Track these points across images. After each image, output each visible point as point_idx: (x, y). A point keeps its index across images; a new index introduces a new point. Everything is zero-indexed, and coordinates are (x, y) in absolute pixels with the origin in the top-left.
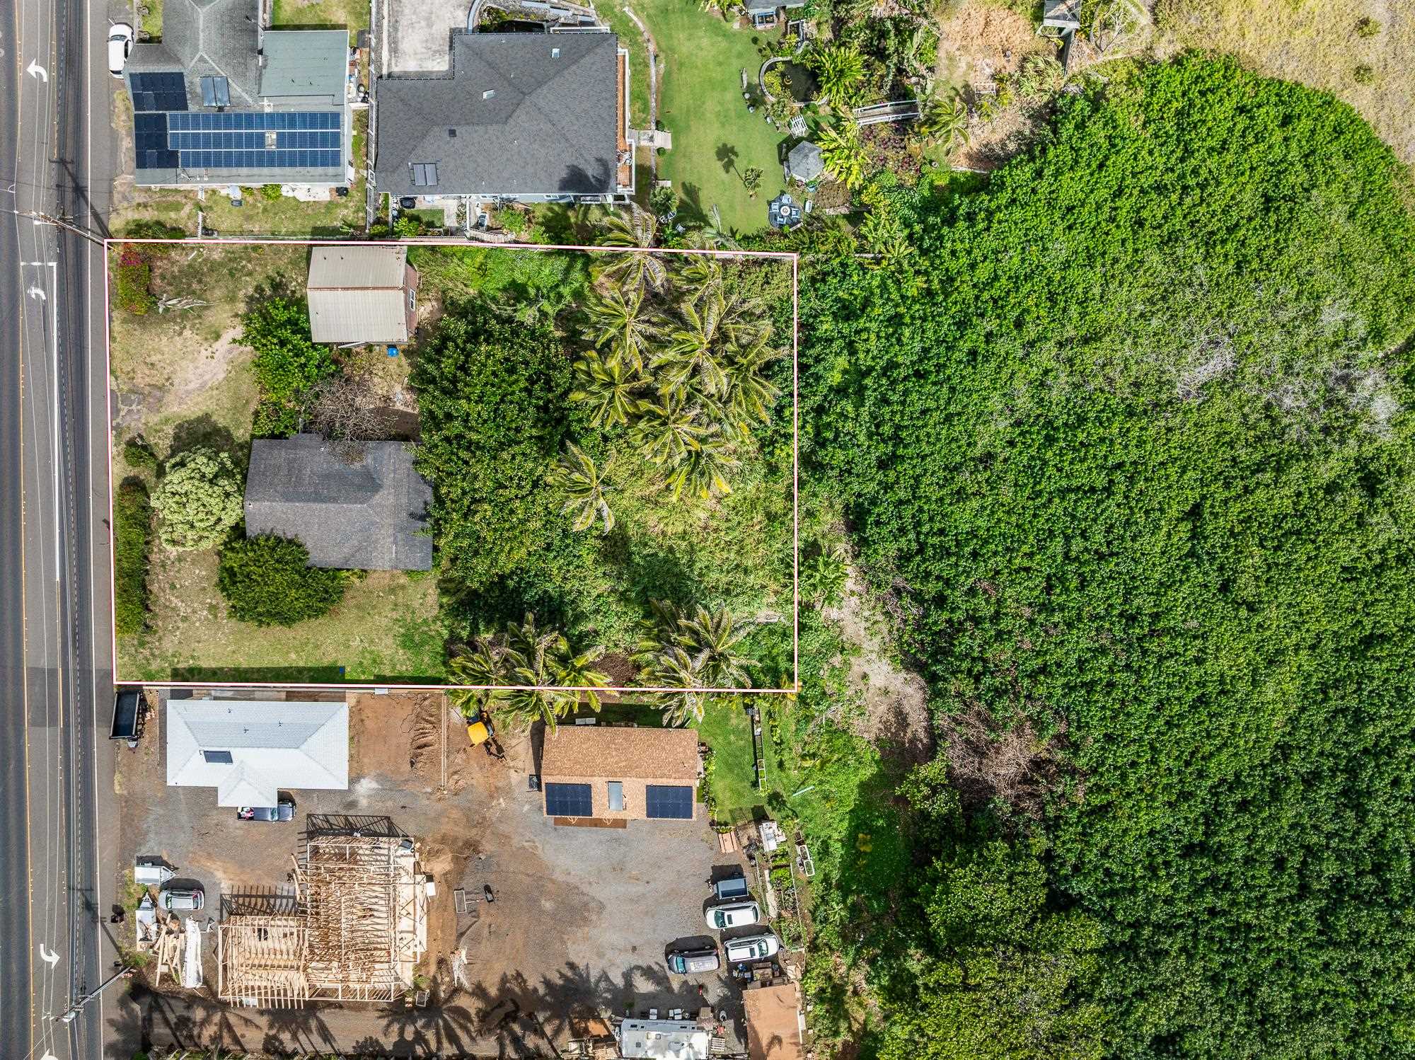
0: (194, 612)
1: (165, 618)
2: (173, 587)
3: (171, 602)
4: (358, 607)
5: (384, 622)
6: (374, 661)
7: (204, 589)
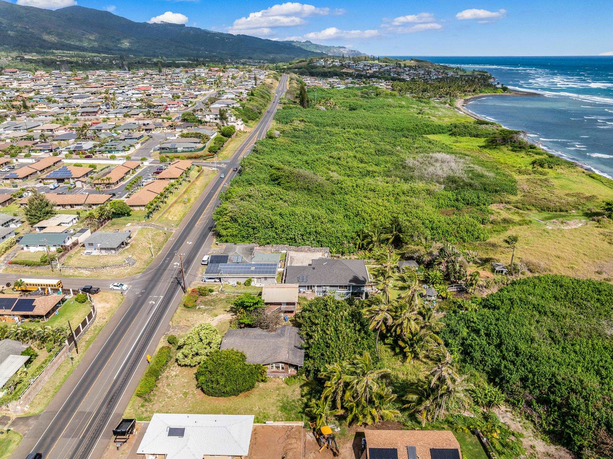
0: (176, 395)
1: (159, 397)
2: (169, 385)
3: (165, 390)
4: (260, 395)
5: (272, 401)
6: (265, 417)
7: (184, 386)
